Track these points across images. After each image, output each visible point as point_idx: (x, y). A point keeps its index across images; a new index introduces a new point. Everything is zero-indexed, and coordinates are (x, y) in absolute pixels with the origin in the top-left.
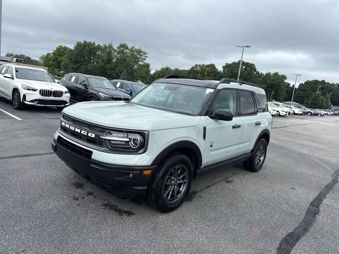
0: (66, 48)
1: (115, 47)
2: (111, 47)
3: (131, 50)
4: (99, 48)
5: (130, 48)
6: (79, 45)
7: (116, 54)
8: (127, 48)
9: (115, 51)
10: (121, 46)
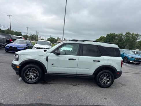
0: (103, 37)
1: (124, 34)
2: (122, 34)
3: (132, 35)
4: (116, 35)
5: (131, 34)
6: (108, 35)
7: (124, 37)
8: (130, 34)
9: (124, 36)
10: (127, 33)
